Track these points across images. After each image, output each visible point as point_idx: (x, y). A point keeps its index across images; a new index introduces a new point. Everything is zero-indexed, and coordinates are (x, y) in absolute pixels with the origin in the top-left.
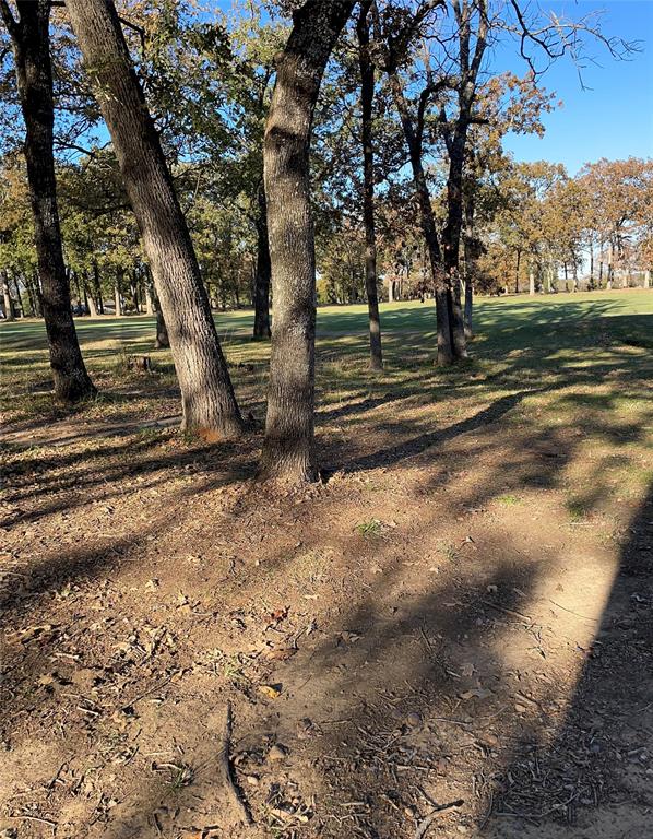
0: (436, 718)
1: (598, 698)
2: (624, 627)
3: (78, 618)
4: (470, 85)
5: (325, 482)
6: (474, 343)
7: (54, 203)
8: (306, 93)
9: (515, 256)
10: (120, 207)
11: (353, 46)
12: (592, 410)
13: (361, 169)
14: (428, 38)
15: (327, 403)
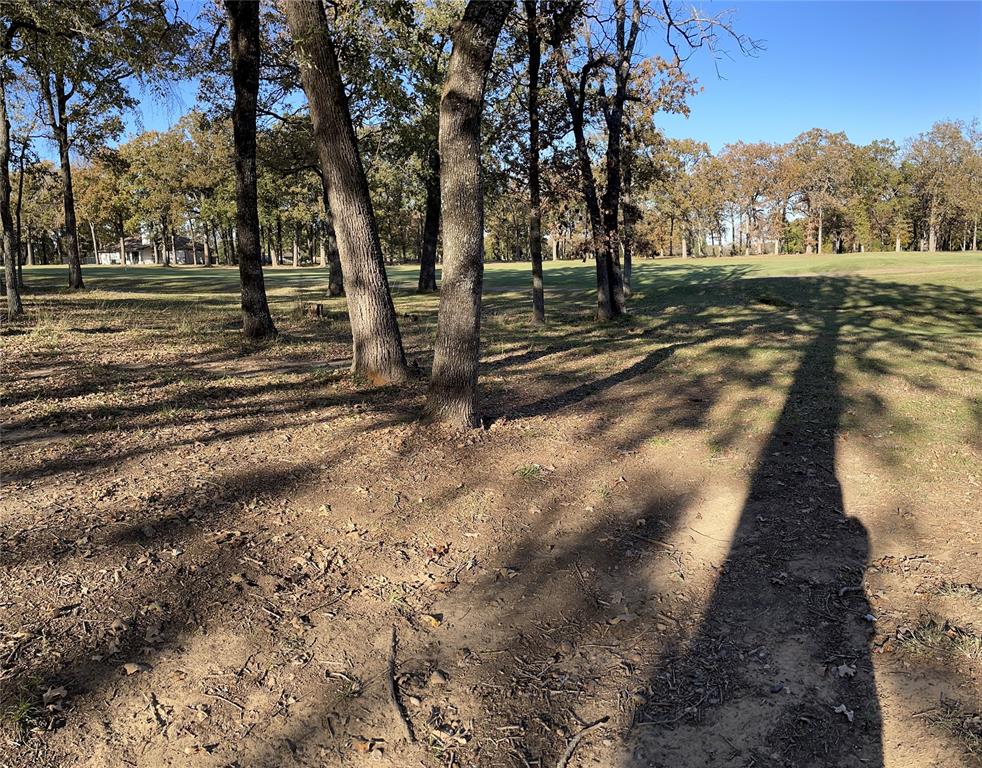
0: (588, 645)
1: (727, 608)
2: (749, 545)
3: (262, 529)
4: (625, 64)
5: (487, 427)
6: (633, 301)
7: (253, 164)
8: (481, 61)
9: (669, 223)
10: (305, 168)
11: (522, 19)
12: (732, 360)
13: (528, 135)
14: (589, 17)
15: (490, 354)
